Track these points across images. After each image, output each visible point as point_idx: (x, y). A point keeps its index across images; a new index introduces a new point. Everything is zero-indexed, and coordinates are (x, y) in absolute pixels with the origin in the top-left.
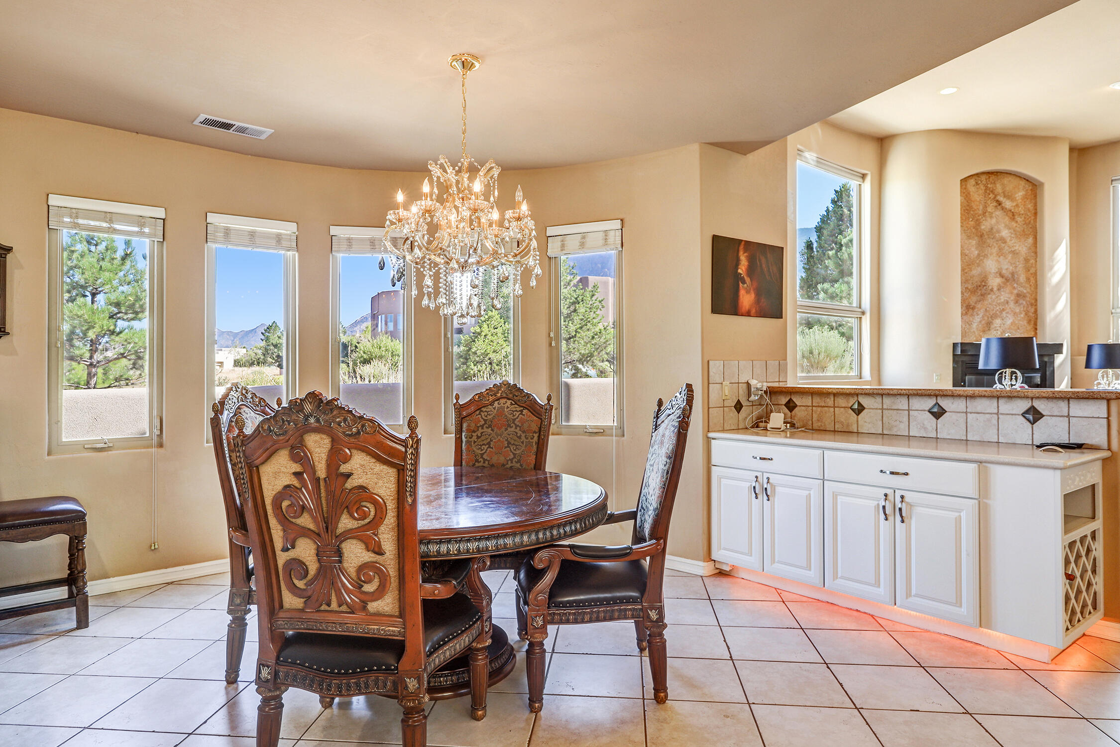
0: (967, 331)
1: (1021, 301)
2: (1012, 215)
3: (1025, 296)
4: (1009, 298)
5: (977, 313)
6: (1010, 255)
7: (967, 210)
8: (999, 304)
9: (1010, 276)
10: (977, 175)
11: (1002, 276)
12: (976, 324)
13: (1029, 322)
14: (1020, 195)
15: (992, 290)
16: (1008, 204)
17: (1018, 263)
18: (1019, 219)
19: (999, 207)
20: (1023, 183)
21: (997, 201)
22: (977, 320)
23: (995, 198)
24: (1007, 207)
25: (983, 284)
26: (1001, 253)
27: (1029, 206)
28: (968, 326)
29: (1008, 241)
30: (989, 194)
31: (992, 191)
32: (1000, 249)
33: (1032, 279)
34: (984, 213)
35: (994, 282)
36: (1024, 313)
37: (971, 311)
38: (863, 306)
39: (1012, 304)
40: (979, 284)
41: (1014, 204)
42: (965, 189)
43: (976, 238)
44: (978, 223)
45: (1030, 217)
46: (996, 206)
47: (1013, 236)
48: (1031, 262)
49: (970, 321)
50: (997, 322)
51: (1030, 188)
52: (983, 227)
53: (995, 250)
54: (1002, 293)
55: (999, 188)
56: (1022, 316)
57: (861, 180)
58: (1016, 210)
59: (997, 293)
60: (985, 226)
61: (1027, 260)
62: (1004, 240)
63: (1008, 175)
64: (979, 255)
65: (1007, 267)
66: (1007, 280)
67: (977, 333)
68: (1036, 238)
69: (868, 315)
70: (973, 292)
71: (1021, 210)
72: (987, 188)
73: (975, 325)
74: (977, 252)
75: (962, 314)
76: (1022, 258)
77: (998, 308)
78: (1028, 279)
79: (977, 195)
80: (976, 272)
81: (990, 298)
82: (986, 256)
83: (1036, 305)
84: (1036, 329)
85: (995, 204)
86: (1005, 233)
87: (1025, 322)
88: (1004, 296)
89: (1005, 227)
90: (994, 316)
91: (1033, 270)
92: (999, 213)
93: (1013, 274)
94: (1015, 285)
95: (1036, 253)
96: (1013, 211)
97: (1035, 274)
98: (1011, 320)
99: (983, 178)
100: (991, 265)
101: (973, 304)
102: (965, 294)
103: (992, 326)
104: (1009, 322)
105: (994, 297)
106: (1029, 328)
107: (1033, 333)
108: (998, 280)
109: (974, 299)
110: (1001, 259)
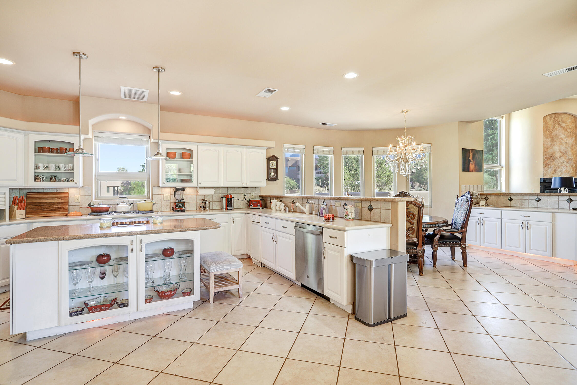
0: (546, 173)
1: (569, 162)
2: (566, 129)
3: (571, 160)
4: (565, 161)
5: (550, 167)
6: (565, 145)
7: (546, 128)
8: (560, 163)
9: (565, 152)
10: (551, 114)
11: (561, 152)
13: (573, 170)
14: (569, 121)
15: (557, 158)
16: (564, 125)
17: (568, 147)
18: (569, 131)
19: (560, 126)
20: (570, 117)
21: (559, 124)
22: (550, 169)
23: (558, 123)
24: (563, 126)
25: (553, 155)
26: (561, 143)
27: (573, 125)
28: (546, 171)
29: (564, 139)
30: (556, 122)
31: (557, 120)
32: (561, 142)
34: (553, 129)
35: (558, 155)
36: (571, 166)
37: (548, 166)
38: (502, 165)
39: (565, 163)
40: (551, 155)
41: (567, 125)
42: (545, 120)
43: (550, 138)
44: (551, 133)
45: (574, 129)
46: (559, 126)
47: (566, 137)
48: (574, 147)
50: (559, 170)
51: (574, 118)
52: (553, 134)
53: (558, 143)
55: (560, 119)
57: (501, 118)
59: (559, 159)
60: (554, 134)
61: (572, 146)
62: (562, 139)
63: (564, 114)
64: (551, 144)
65: (563, 149)
66: (564, 154)
67: (550, 174)
68: (576, 137)
69: (504, 168)
70: (549, 158)
71: (570, 127)
72: (554, 119)
73: (549, 171)
75: (544, 167)
76: (570, 145)
77: (559, 165)
78: (573, 153)
79: (550, 122)
80: (550, 151)
82: (554, 145)
83: (576, 163)
84: (576, 172)
85: (558, 125)
86: (562, 136)
87: (571, 170)
88: (562, 160)
89: (562, 134)
90: (558, 168)
91: (575, 150)
92: (560, 128)
93: (566, 151)
94: (567, 156)
96: (566, 127)
98: (565, 169)
99: (553, 115)
100: (556, 148)
101: (549, 163)
102: (545, 159)
103: (557, 171)
104: (564, 170)
105: (557, 160)
106: (573, 172)
107: (575, 174)
108: (560, 154)
109: (549, 161)
110: (561, 146)
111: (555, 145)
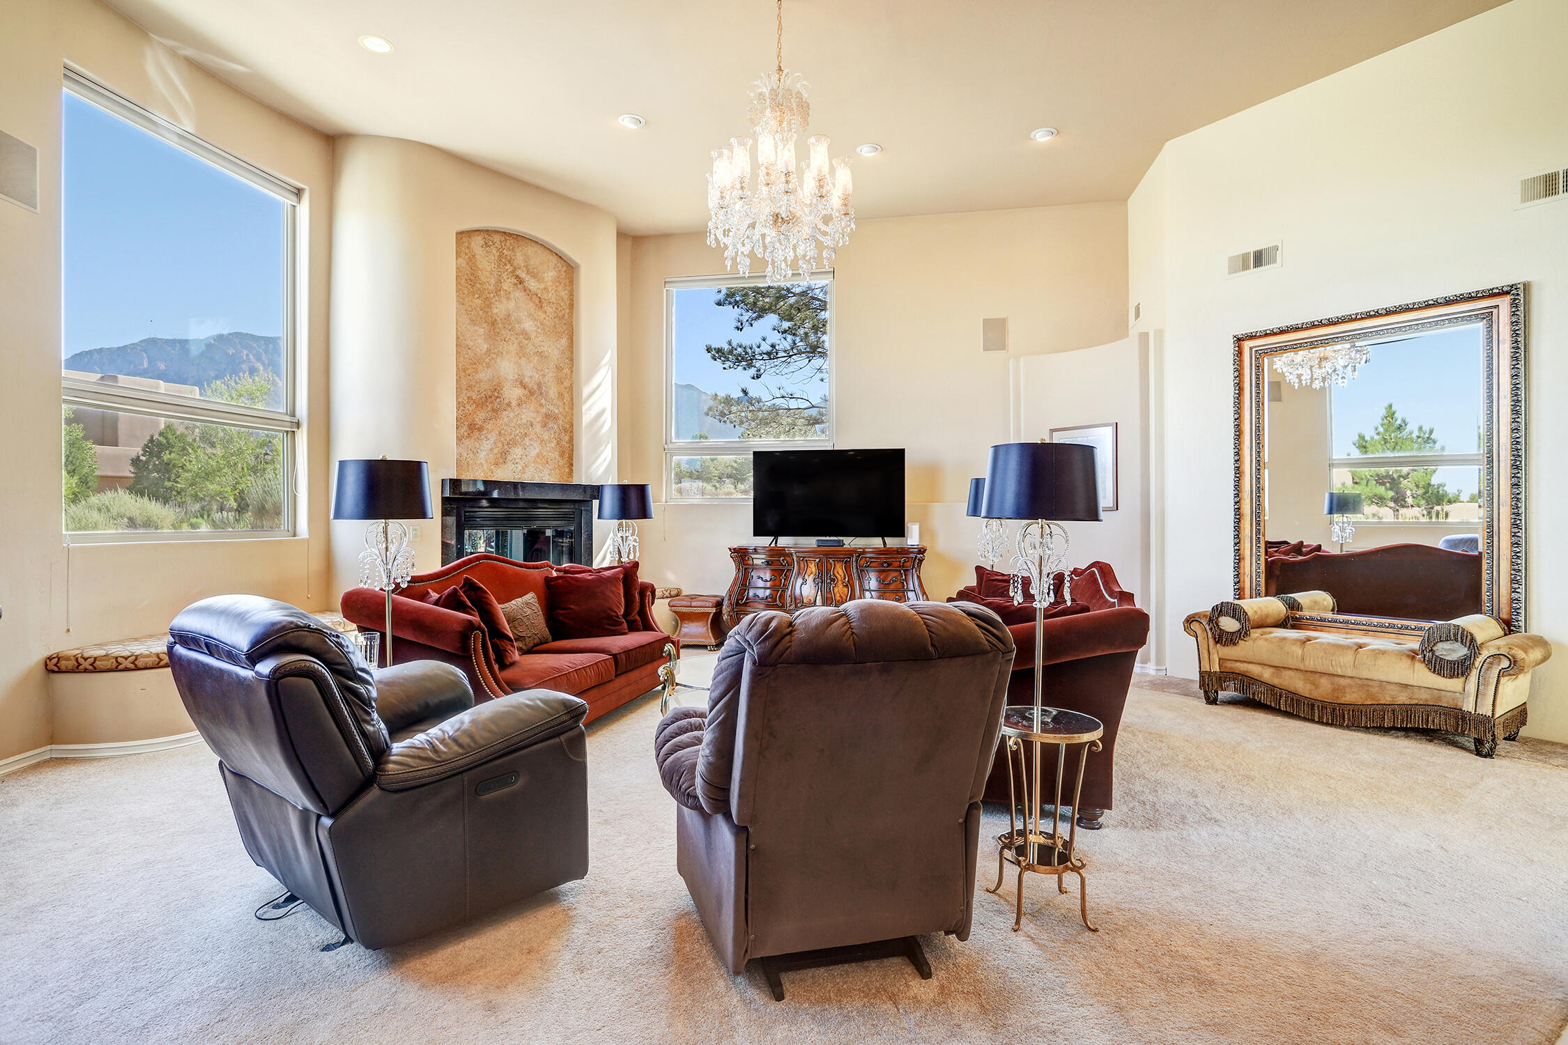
0: (471, 462)
1: (551, 425)
2: (540, 304)
3: (556, 418)
4: (535, 418)
5: (486, 437)
6: (536, 358)
8: (519, 426)
9: (535, 387)
10: (488, 232)
11: (523, 386)
12: (484, 453)
13: (562, 454)
14: (550, 275)
15: (509, 405)
16: (533, 284)
17: (547, 371)
18: (549, 310)
19: (519, 286)
20: (554, 259)
21: (517, 277)
22: (486, 447)
23: (514, 271)
24: (532, 288)
25: (496, 394)
26: (522, 352)
27: (563, 293)
28: (471, 455)
29: (533, 337)
30: (506, 265)
31: (509, 261)
32: (521, 347)
33: (566, 395)
34: (497, 291)
35: (512, 393)
36: (555, 442)
37: (476, 433)
38: (297, 414)
39: (538, 428)
40: (490, 394)
41: (542, 286)
42: (464, 246)
43: (485, 325)
44: (488, 305)
45: (564, 309)
46: (516, 285)
47: (539, 330)
48: (565, 371)
49: (475, 448)
50: (517, 452)
51: (564, 268)
52: (495, 311)
53: (513, 348)
54: (524, 411)
55: (519, 259)
56: (553, 445)
58: (545, 296)
59: (517, 411)
60: (500, 309)
61: (559, 368)
62: (527, 336)
63: (534, 244)
64: (489, 350)
65: (530, 373)
66: (532, 393)
67: (485, 467)
68: (572, 341)
69: (304, 428)
70: (481, 404)
71: (551, 296)
72: (501, 255)
73: (482, 455)
74: (486, 346)
75: (459, 439)
76: (552, 365)
77: (518, 432)
78: (561, 395)
79: (486, 262)
80: (484, 375)
81: (506, 416)
82: (500, 354)
83: (572, 432)
84: (572, 465)
85: (514, 280)
86: (528, 325)
87: (557, 455)
88: (527, 415)
89: (528, 317)
90: (512, 443)
91: (567, 383)
92: (519, 294)
93: (539, 385)
94: (543, 401)
95: (572, 360)
96: (539, 295)
97: (571, 388)
98: (537, 451)
99: (497, 238)
100: (507, 368)
101: (480, 423)
102: (467, 407)
103: (509, 458)
104: (534, 453)
105: (511, 415)
106: (561, 463)
107: (567, 470)
108: (518, 392)
110: (523, 361)
111: (502, 353)
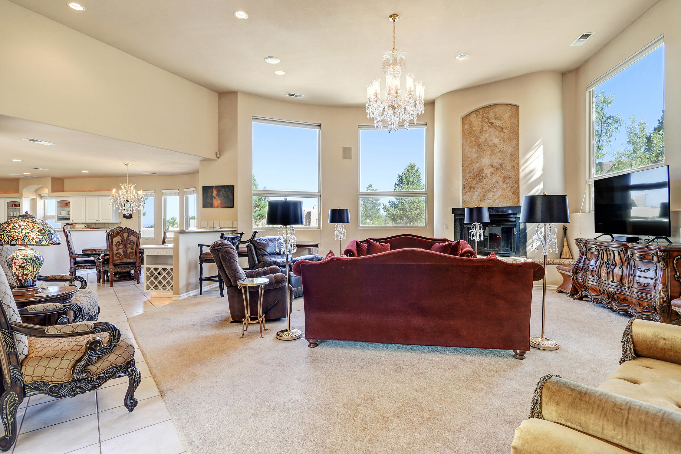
0: (470, 201)
1: (507, 181)
2: (502, 130)
3: (510, 178)
4: (499, 179)
5: (476, 190)
6: (500, 154)
7: (470, 132)
8: (491, 184)
9: (499, 166)
10: (477, 110)
11: (493, 167)
12: (476, 197)
13: (514, 193)
14: (507, 115)
15: (486, 176)
16: (498, 123)
17: (505, 158)
18: (506, 131)
20: (509, 108)
21: (490, 123)
22: (476, 194)
23: (489, 121)
24: (497, 125)
25: (481, 173)
26: (493, 153)
27: (514, 121)
28: (468, 198)
29: (498, 145)
30: (485, 120)
31: (486, 118)
32: (492, 151)
33: (516, 166)
34: (481, 132)
35: (488, 171)
36: (510, 188)
37: (471, 189)
39: (501, 183)
40: (478, 173)
41: (503, 122)
42: (469, 120)
43: (476, 147)
44: (477, 138)
45: (515, 128)
46: (490, 126)
47: (501, 141)
48: (515, 155)
49: (472, 195)
50: (491, 195)
51: (515, 109)
52: (480, 140)
53: (488, 152)
54: (494, 177)
55: (492, 115)
56: (509, 190)
58: (504, 125)
59: (490, 177)
60: (482, 139)
61: (512, 155)
62: (495, 146)
63: (498, 106)
64: (477, 156)
65: (496, 161)
66: (497, 169)
67: (476, 202)
68: (518, 140)
70: (474, 178)
71: (508, 124)
72: (483, 116)
73: (475, 198)
74: (476, 155)
76: (508, 154)
77: (491, 186)
78: (513, 167)
79: (476, 122)
80: (476, 167)
81: (485, 181)
82: (482, 157)
83: (519, 182)
84: (519, 197)
85: (489, 125)
86: (496, 141)
87: (511, 194)
88: (495, 179)
89: (496, 137)
90: (489, 191)
91: (515, 161)
92: (491, 129)
93: (501, 165)
94: (503, 171)
95: (518, 149)
96: (501, 126)
97: (518, 163)
98: (500, 193)
99: (481, 111)
100: (486, 161)
101: (474, 185)
102: (469, 180)
103: (487, 197)
104: (498, 194)
105: (488, 180)
106: (513, 197)
107: (517, 200)
108: (491, 170)
109: (474, 182)
110: (493, 157)
111: (483, 156)
